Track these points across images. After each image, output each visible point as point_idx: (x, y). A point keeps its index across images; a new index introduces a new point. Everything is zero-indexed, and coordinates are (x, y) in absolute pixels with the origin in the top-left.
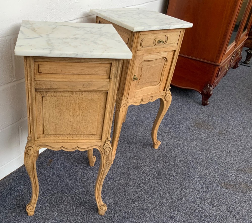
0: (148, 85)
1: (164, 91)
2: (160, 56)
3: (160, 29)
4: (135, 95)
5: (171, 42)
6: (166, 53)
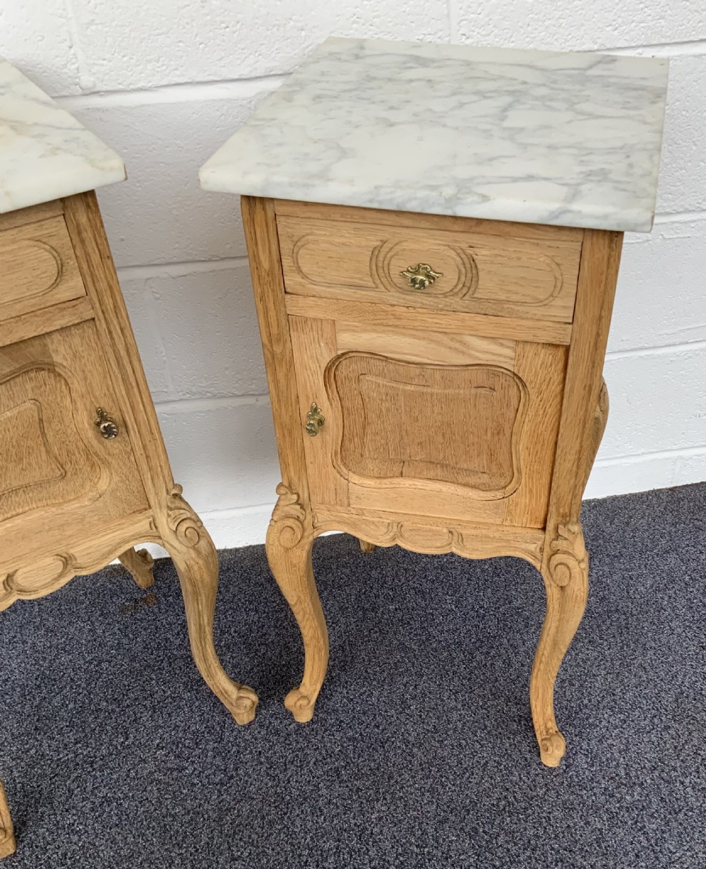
0: (432, 474)
1: (540, 534)
2: (463, 353)
3: (381, 202)
4: (348, 498)
5: (509, 291)
6: (502, 345)
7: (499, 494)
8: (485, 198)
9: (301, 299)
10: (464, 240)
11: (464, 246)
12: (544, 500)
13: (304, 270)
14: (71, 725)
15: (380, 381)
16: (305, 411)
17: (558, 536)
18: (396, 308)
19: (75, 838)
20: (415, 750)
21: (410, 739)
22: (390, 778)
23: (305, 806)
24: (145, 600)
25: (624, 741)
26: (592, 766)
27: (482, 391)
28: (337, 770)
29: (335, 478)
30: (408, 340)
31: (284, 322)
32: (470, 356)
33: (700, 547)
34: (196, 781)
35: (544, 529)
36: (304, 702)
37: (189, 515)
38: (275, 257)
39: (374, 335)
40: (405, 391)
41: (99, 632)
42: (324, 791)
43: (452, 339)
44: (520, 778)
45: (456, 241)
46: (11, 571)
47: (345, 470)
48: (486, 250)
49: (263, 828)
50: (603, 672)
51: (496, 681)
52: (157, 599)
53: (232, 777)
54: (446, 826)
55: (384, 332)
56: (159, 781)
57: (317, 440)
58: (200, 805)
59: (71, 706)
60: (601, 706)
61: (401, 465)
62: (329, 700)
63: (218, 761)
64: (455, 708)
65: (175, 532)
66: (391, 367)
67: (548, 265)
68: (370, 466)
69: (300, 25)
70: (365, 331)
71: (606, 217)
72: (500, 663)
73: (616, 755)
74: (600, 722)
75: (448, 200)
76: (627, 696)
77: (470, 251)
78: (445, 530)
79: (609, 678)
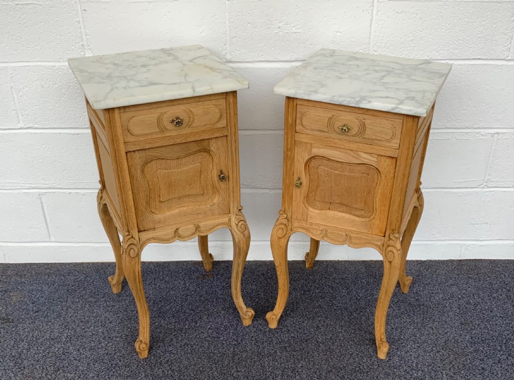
0: (341, 210)
1: (383, 238)
2: (358, 159)
3: (334, 101)
4: (307, 217)
5: (376, 136)
6: (372, 156)
7: (368, 220)
8: (370, 102)
9: (301, 134)
10: (362, 117)
11: (362, 119)
12: (385, 223)
13: (304, 124)
14: (174, 316)
15: (326, 169)
16: (296, 178)
17: (390, 239)
18: (335, 140)
19: (173, 355)
20: (321, 345)
21: (319, 340)
22: (308, 353)
23: (271, 358)
24: (208, 275)
25: (417, 354)
26: (401, 361)
27: (364, 175)
28: (285, 347)
29: (303, 208)
30: (338, 153)
31: (293, 143)
32: (361, 160)
33: (469, 285)
34: (224, 342)
35: (384, 236)
36: (274, 317)
37: (243, 219)
38: (294, 119)
39: (326, 150)
40: (335, 173)
41: (187, 285)
42: (278, 353)
43: (354, 153)
44: (367, 361)
45: (359, 117)
46: (178, 227)
47: (307, 205)
48: (369, 120)
49: (251, 363)
50: (412, 328)
51: (362, 324)
52: (213, 276)
53: (240, 343)
54: (331, 373)
55: (329, 149)
56: (208, 341)
57: (298, 190)
58: (225, 351)
59: (174, 310)
60: (409, 340)
61: (329, 204)
62: (284, 322)
63: (235, 337)
64: (341, 332)
65: (237, 225)
66: (330, 163)
67: (391, 127)
68: (317, 205)
69: (311, 43)
70: (323, 148)
71: (411, 110)
72: (364, 318)
73: (413, 358)
74: (408, 346)
75: (357, 102)
76: (422, 338)
77: (363, 121)
78: (344, 234)
79: (415, 330)
